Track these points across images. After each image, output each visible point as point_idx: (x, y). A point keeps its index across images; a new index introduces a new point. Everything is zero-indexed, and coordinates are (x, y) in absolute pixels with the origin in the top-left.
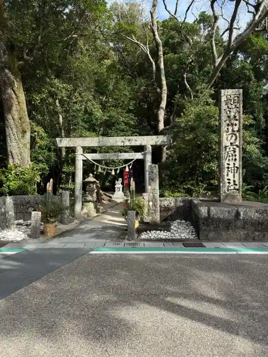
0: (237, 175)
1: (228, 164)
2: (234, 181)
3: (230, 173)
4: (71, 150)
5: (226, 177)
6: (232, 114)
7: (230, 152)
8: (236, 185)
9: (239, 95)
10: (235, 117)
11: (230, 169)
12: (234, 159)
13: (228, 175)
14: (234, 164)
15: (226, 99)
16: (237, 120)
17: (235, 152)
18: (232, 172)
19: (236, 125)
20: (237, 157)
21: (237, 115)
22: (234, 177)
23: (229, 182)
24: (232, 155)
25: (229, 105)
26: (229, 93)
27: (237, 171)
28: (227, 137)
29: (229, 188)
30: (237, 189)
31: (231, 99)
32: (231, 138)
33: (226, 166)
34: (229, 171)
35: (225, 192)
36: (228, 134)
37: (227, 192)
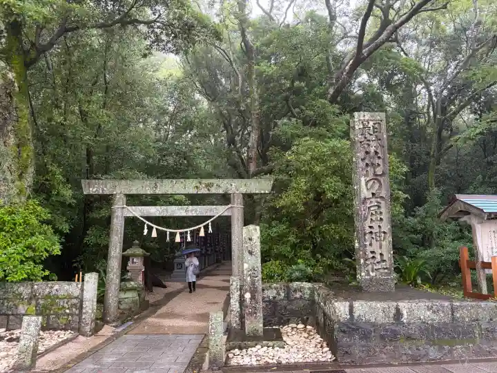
0: (385, 245)
1: (370, 227)
2: (381, 254)
3: (374, 241)
4: (107, 200)
5: (369, 249)
6: (372, 150)
7: (372, 209)
8: (384, 261)
9: (381, 121)
10: (376, 153)
11: (373, 235)
12: (379, 219)
13: (371, 245)
14: (380, 227)
15: (362, 127)
16: (379, 158)
17: (379, 207)
18: (377, 241)
19: (379, 165)
20: (384, 217)
21: (379, 151)
22: (381, 247)
23: (373, 257)
24: (376, 212)
25: (367, 136)
26: (367, 118)
27: (384, 238)
28: (366, 185)
29: (375, 267)
30: (387, 268)
31: (369, 126)
32: (372, 187)
33: (368, 230)
34: (373, 238)
35: (368, 274)
36: (368, 179)
37: (371, 273)
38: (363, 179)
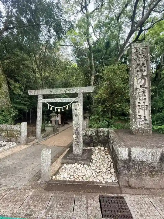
0: (147, 112)
2: (144, 117)
3: (140, 110)
5: (138, 114)
6: (141, 63)
7: (140, 93)
8: (146, 120)
9: (147, 47)
10: (143, 64)
11: (140, 107)
12: (144, 98)
13: (139, 112)
14: (144, 103)
15: (135, 51)
16: (145, 67)
17: (144, 92)
18: (142, 110)
19: (145, 70)
20: (147, 97)
21: (145, 63)
22: (144, 113)
23: (140, 118)
24: (142, 95)
25: (139, 56)
26: (138, 46)
27: (147, 109)
28: (137, 82)
29: (141, 123)
30: (147, 124)
31: (140, 50)
32: (140, 82)
33: (137, 104)
34: (140, 108)
35: (137, 126)
36: (138, 78)
37: (139, 126)
38: (135, 78)
